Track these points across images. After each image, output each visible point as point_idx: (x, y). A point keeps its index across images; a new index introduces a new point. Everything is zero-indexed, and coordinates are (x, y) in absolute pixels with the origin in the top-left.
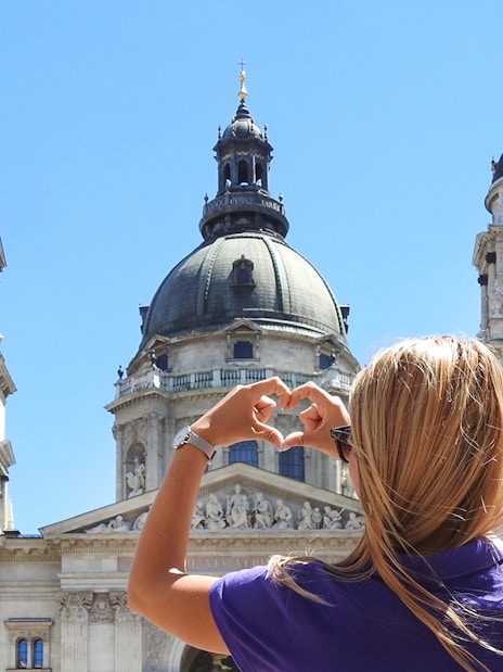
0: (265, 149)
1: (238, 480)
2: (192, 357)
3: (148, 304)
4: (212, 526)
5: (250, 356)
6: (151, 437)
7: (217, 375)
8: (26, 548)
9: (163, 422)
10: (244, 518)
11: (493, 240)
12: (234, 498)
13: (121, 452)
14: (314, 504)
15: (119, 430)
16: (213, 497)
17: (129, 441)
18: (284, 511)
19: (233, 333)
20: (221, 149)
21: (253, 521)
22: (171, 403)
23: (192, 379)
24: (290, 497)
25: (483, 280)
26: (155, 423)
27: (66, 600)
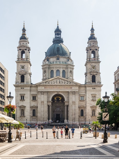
0: (61, 32)
1: (58, 78)
2: (52, 60)
3: (46, 52)
4: (55, 83)
5: (59, 60)
6: (47, 70)
7: (55, 62)
8: (34, 86)
9: (48, 68)
10: (59, 83)
11: (88, 48)
12: (58, 80)
13: (43, 71)
14: (67, 81)
15: (43, 69)
16: (55, 80)
17: (44, 70)
18: (63, 82)
19: (57, 57)
20: (55, 32)
21: (60, 83)
22: (49, 65)
23: (52, 62)
24: (64, 80)
25: (87, 52)
26: (47, 68)
27: (38, 92)
